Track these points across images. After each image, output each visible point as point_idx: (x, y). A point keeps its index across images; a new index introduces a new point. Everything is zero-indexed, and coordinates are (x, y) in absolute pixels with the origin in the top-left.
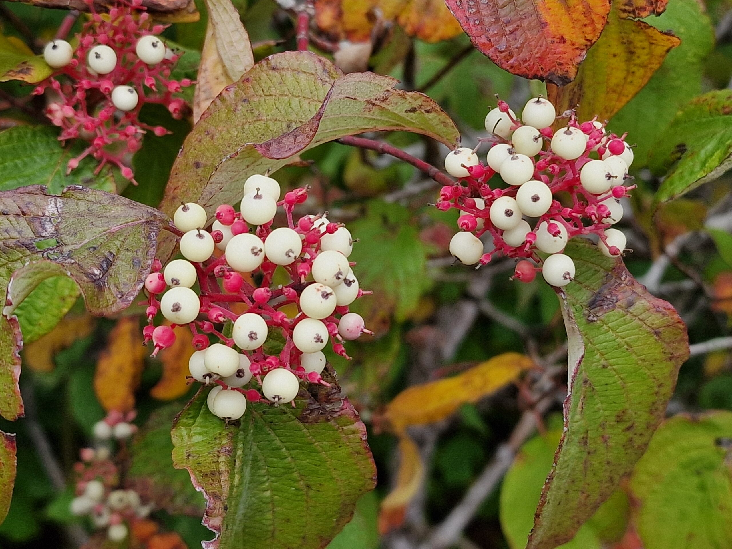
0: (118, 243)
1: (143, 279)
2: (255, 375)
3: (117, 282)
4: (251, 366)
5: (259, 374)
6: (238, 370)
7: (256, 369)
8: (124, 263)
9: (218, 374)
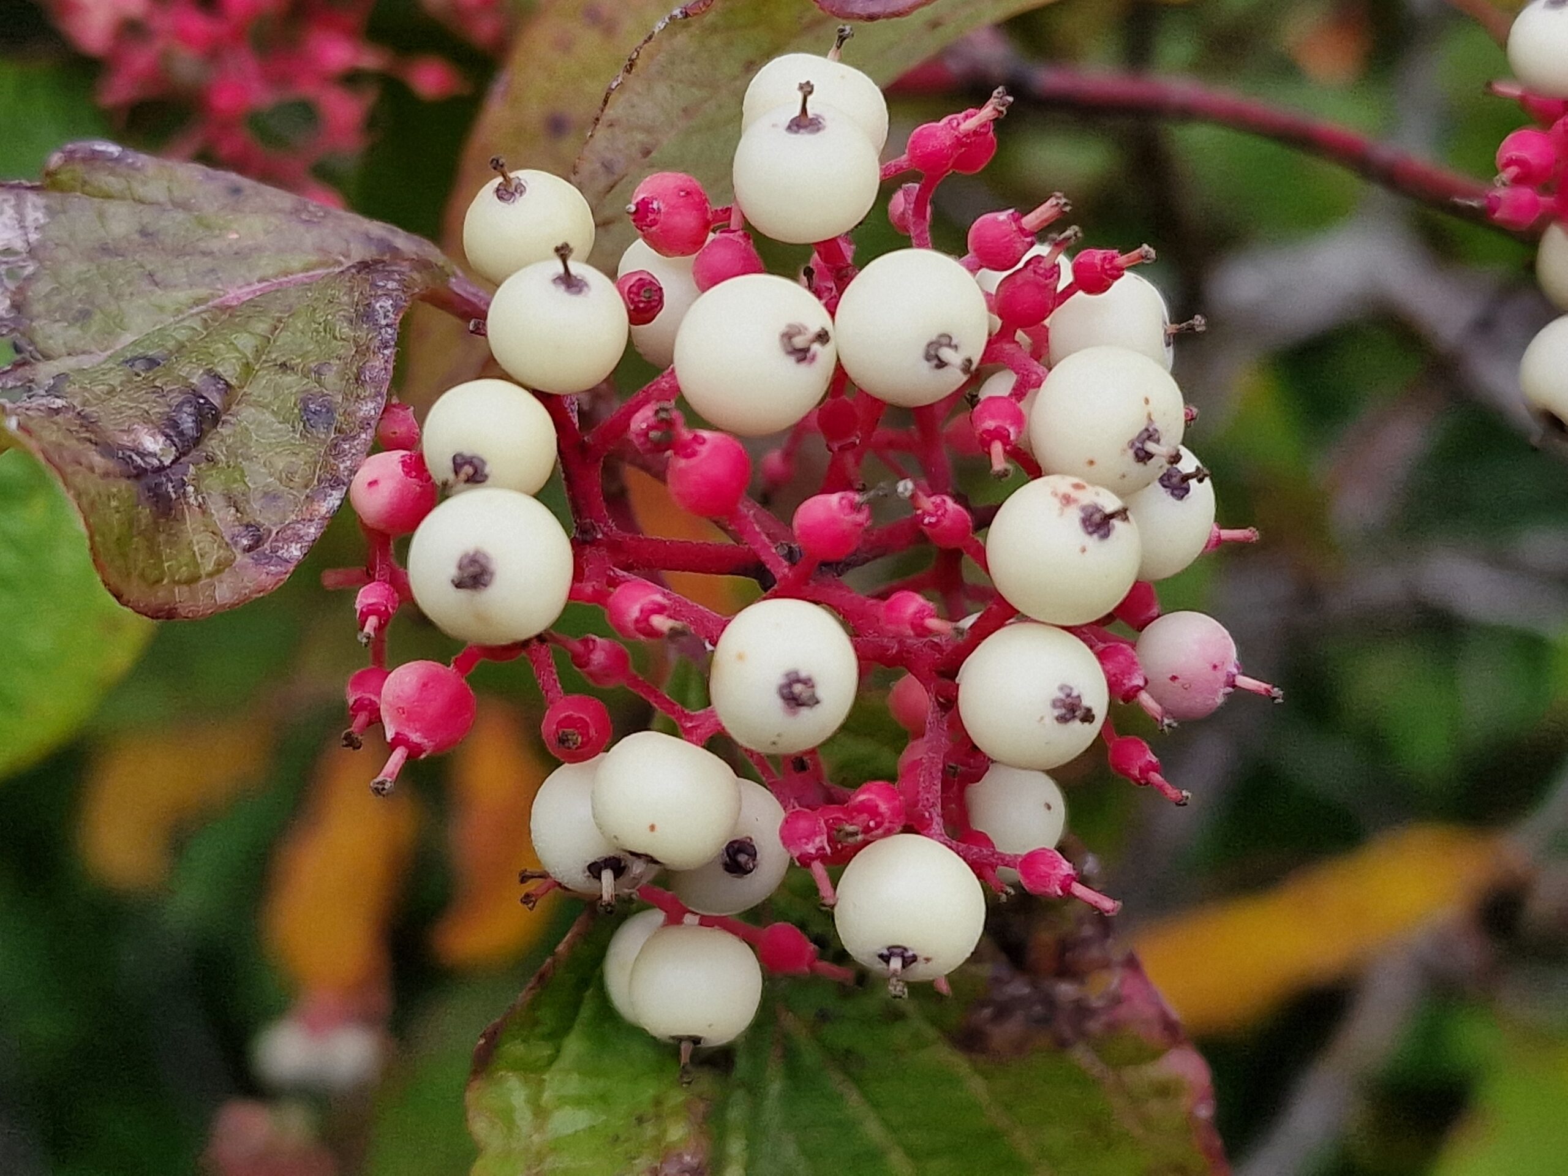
0: (246, 342)
1: (343, 474)
2: (805, 861)
3: (238, 487)
4: (786, 821)
5: (821, 856)
6: (732, 843)
7: (810, 837)
8: (268, 417)
9: (651, 860)
